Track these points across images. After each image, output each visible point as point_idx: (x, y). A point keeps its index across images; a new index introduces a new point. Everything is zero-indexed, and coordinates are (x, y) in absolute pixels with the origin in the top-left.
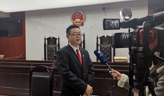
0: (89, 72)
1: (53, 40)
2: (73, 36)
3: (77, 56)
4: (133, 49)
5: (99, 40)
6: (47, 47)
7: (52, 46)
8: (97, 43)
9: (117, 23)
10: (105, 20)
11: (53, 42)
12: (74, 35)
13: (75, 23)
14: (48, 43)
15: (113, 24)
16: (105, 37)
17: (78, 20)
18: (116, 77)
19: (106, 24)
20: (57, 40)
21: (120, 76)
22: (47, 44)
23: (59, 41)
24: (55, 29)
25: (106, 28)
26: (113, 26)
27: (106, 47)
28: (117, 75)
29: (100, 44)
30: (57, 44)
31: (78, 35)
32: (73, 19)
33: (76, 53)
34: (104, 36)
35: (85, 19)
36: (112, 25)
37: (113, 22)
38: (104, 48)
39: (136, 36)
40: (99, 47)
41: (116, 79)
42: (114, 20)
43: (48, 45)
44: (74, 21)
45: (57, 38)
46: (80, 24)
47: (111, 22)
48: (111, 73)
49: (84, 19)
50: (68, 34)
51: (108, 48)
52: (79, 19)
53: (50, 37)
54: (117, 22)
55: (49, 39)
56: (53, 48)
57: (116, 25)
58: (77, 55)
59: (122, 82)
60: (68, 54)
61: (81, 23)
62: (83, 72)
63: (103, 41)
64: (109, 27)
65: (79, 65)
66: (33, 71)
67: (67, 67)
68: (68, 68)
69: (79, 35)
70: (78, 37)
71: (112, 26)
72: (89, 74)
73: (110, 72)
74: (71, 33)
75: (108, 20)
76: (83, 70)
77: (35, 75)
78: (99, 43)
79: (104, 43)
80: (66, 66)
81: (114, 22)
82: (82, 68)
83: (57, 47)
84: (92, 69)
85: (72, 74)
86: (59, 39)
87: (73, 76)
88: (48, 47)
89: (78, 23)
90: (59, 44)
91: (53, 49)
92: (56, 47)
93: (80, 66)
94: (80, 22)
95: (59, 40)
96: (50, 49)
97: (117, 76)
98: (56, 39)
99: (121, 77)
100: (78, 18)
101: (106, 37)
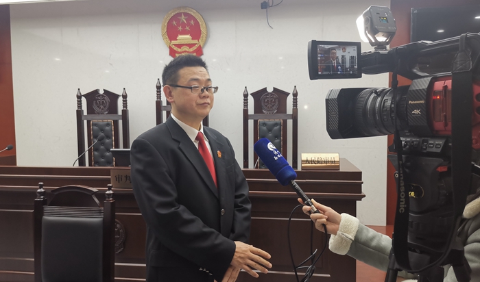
0: (236, 206)
1: (107, 98)
2: (189, 91)
3: (199, 155)
4: (405, 146)
5: (251, 100)
6: (85, 122)
7: (104, 119)
8: (245, 111)
9: (352, 58)
10: (315, 44)
11: (105, 107)
12: (191, 88)
13: (175, 48)
14: (90, 111)
15: (340, 58)
16: (268, 94)
17: (184, 38)
18: (324, 225)
19: (319, 58)
20: (120, 101)
21: (337, 222)
22: (85, 113)
23: (126, 104)
24: (111, 64)
25: (320, 73)
26: (339, 67)
27: (271, 121)
28: (327, 220)
29: (255, 113)
30: (120, 113)
31: (202, 90)
32: (168, 35)
33: (196, 145)
34: (265, 90)
35: (207, 37)
36: (338, 63)
37: (339, 53)
38: (264, 124)
39: (422, 102)
40: (251, 123)
41: (323, 231)
42: (342, 47)
43: (91, 117)
44: (174, 42)
45: (120, 92)
46: (191, 50)
47: (335, 53)
48: (310, 212)
49: (203, 35)
50: (170, 85)
51: (276, 124)
52: (188, 37)
53: (96, 91)
54: (351, 52)
55: (92, 97)
56: (108, 124)
57: (348, 65)
58: (200, 152)
59: (342, 240)
60: (173, 152)
61: (195, 48)
62: (219, 207)
63: (263, 104)
64: (328, 68)
65: (208, 183)
66: (44, 203)
67: (172, 192)
68: (175, 194)
69: (208, 88)
70: (203, 95)
71: (337, 66)
72: (237, 210)
73: (305, 210)
74: (182, 82)
75: (327, 47)
76: (218, 201)
77: (53, 215)
78: (251, 111)
79: (265, 110)
80: (168, 188)
81: (344, 54)
82: (217, 195)
83: (120, 122)
84: (243, 195)
85: (187, 215)
86: (125, 97)
87: (190, 222)
88: (89, 122)
89: (185, 48)
90: (125, 112)
91: (107, 128)
92: (116, 122)
93: (211, 187)
94: (190, 46)
95: (126, 101)
96: (95, 128)
97: (328, 223)
98: (117, 96)
99: (339, 224)
100: (184, 33)
101: (271, 94)
